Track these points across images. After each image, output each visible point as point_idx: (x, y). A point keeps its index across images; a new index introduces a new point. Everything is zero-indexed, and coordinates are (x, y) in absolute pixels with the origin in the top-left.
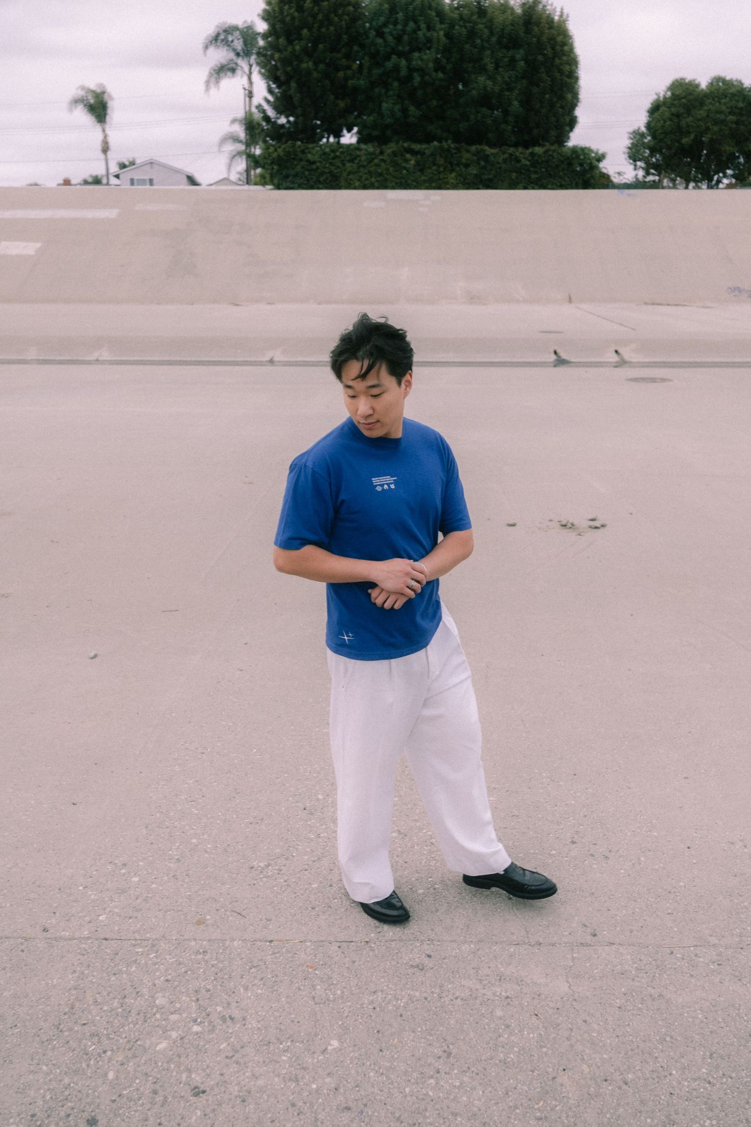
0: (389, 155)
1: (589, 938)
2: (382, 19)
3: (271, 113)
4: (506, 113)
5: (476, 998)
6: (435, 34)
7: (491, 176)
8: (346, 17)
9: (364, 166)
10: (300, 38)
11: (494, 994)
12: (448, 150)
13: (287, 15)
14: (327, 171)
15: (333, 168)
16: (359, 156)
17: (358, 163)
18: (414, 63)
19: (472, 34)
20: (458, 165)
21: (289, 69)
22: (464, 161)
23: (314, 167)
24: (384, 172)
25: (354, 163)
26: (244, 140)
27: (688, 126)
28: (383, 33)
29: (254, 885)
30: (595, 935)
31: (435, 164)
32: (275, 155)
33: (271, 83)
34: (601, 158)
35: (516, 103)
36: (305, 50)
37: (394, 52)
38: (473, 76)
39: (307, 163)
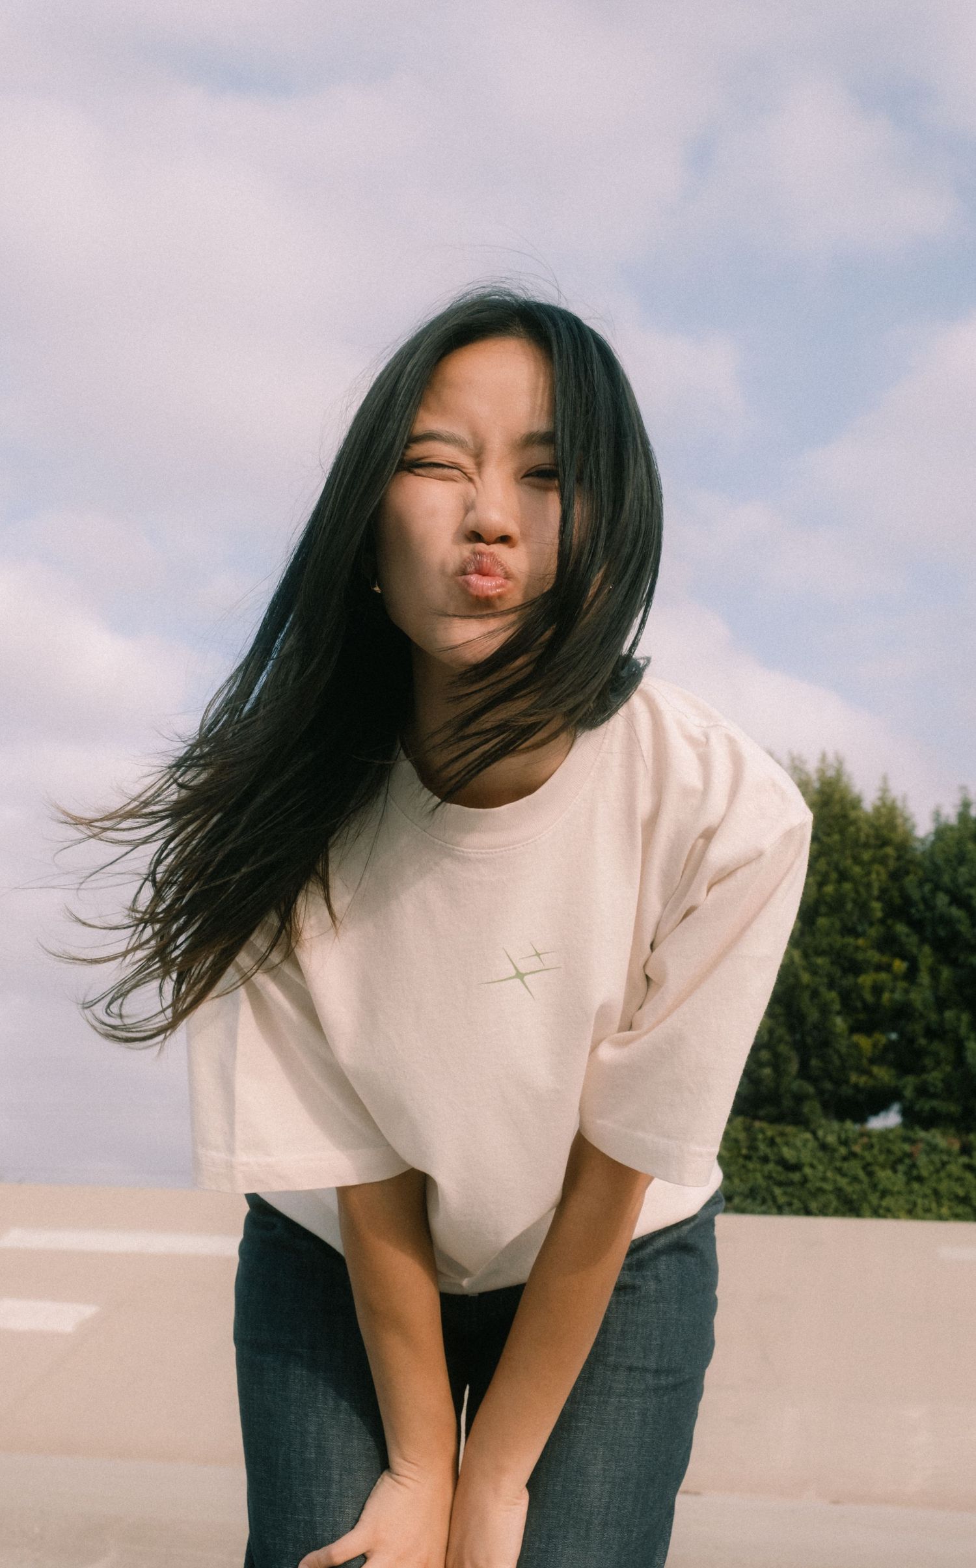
8: (880, 868)
9: (921, 1180)
14: (828, 1187)
15: (843, 1182)
16: (910, 1155)
17: (905, 1173)
23: (796, 1177)
39: (780, 1169)
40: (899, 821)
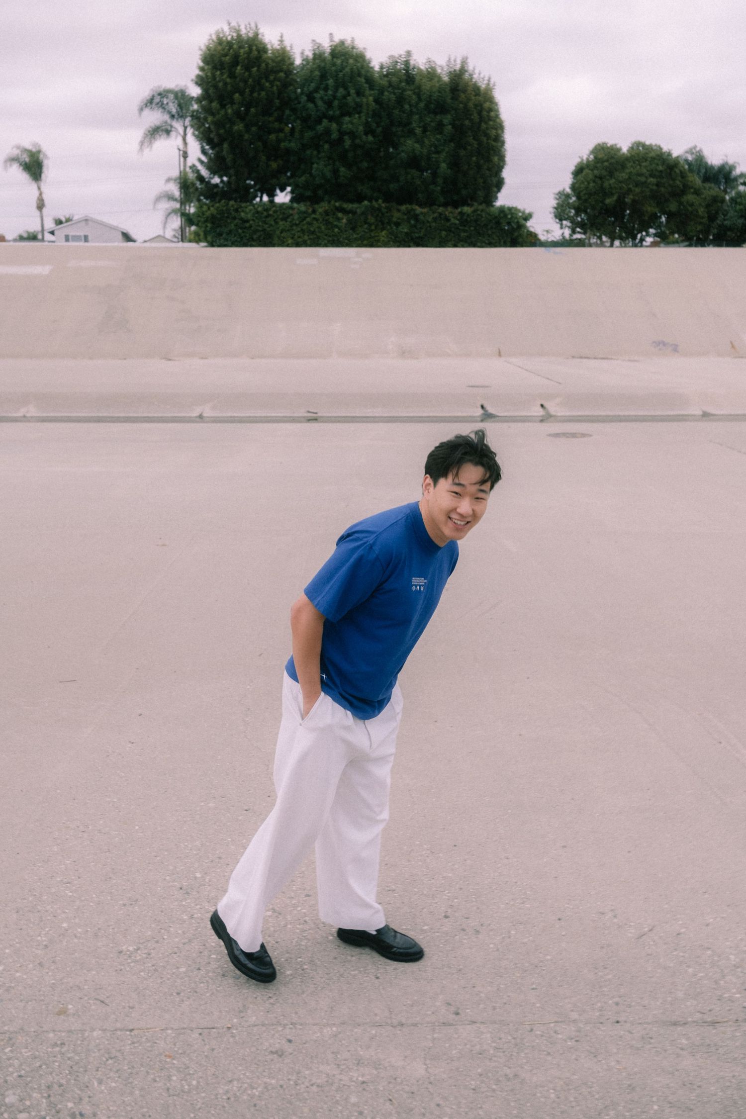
0: (321, 214)
1: (452, 1016)
2: (313, 85)
3: (204, 172)
4: (435, 174)
5: (332, 1084)
6: (364, 100)
7: (421, 234)
8: (278, 83)
9: (296, 225)
10: (232, 103)
11: (351, 1080)
12: (379, 209)
13: (220, 81)
14: (260, 229)
15: (266, 226)
16: (292, 215)
17: (290, 222)
18: (345, 126)
19: (400, 100)
20: (389, 223)
21: (222, 131)
22: (394, 219)
23: (247, 225)
24: (317, 230)
25: (286, 221)
26: (179, 199)
27: (611, 188)
28: (314, 98)
29: (121, 970)
30: (457, 1014)
31: (366, 223)
32: (208, 213)
33: (205, 144)
34: (528, 217)
35: (443, 165)
36: (237, 114)
37: (325, 116)
38: (402, 140)
39: (241, 222)
40: (286, 59)
